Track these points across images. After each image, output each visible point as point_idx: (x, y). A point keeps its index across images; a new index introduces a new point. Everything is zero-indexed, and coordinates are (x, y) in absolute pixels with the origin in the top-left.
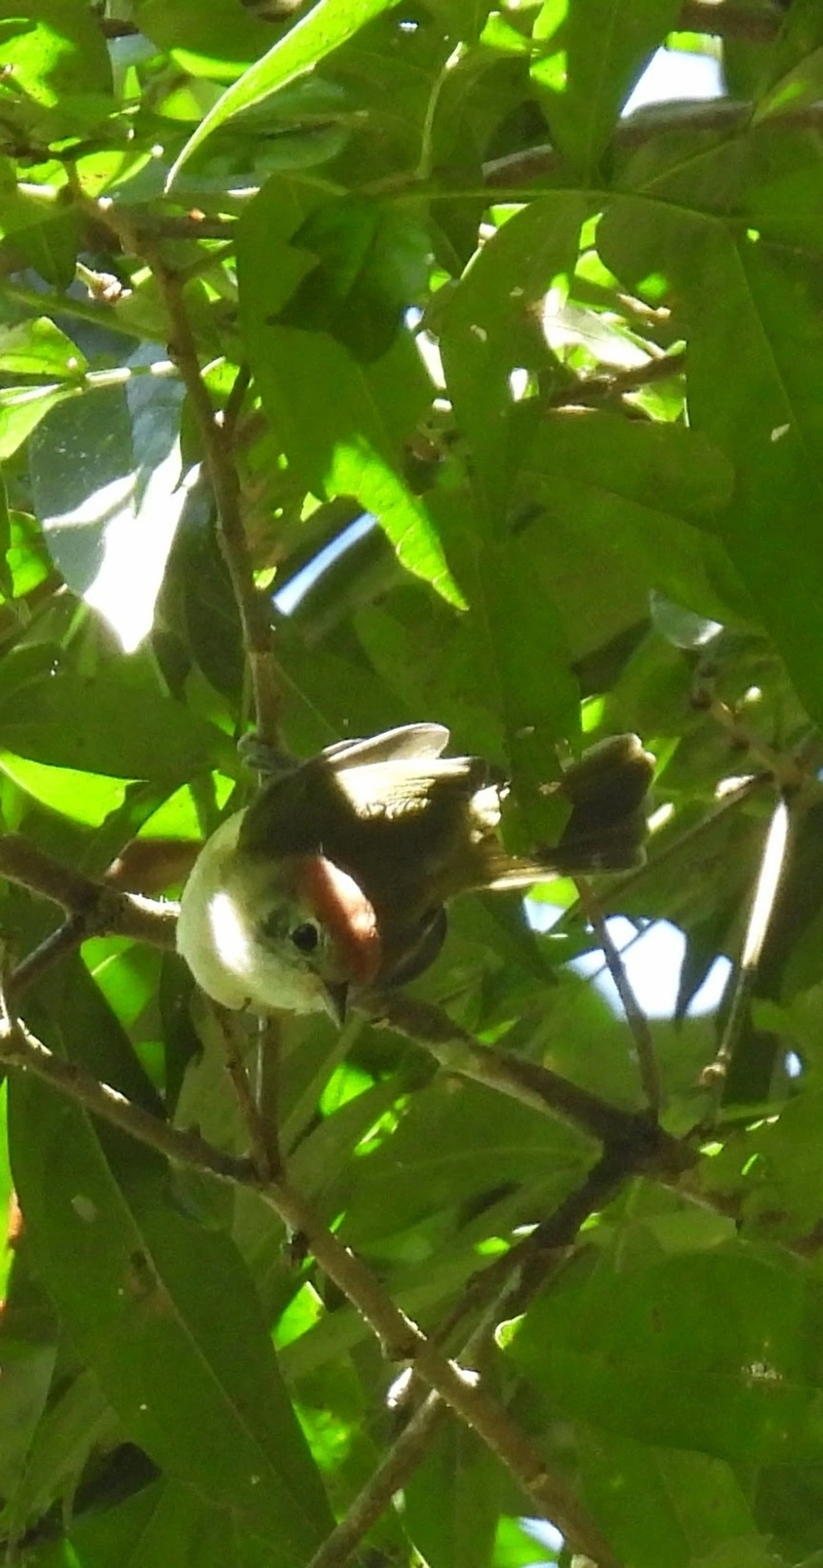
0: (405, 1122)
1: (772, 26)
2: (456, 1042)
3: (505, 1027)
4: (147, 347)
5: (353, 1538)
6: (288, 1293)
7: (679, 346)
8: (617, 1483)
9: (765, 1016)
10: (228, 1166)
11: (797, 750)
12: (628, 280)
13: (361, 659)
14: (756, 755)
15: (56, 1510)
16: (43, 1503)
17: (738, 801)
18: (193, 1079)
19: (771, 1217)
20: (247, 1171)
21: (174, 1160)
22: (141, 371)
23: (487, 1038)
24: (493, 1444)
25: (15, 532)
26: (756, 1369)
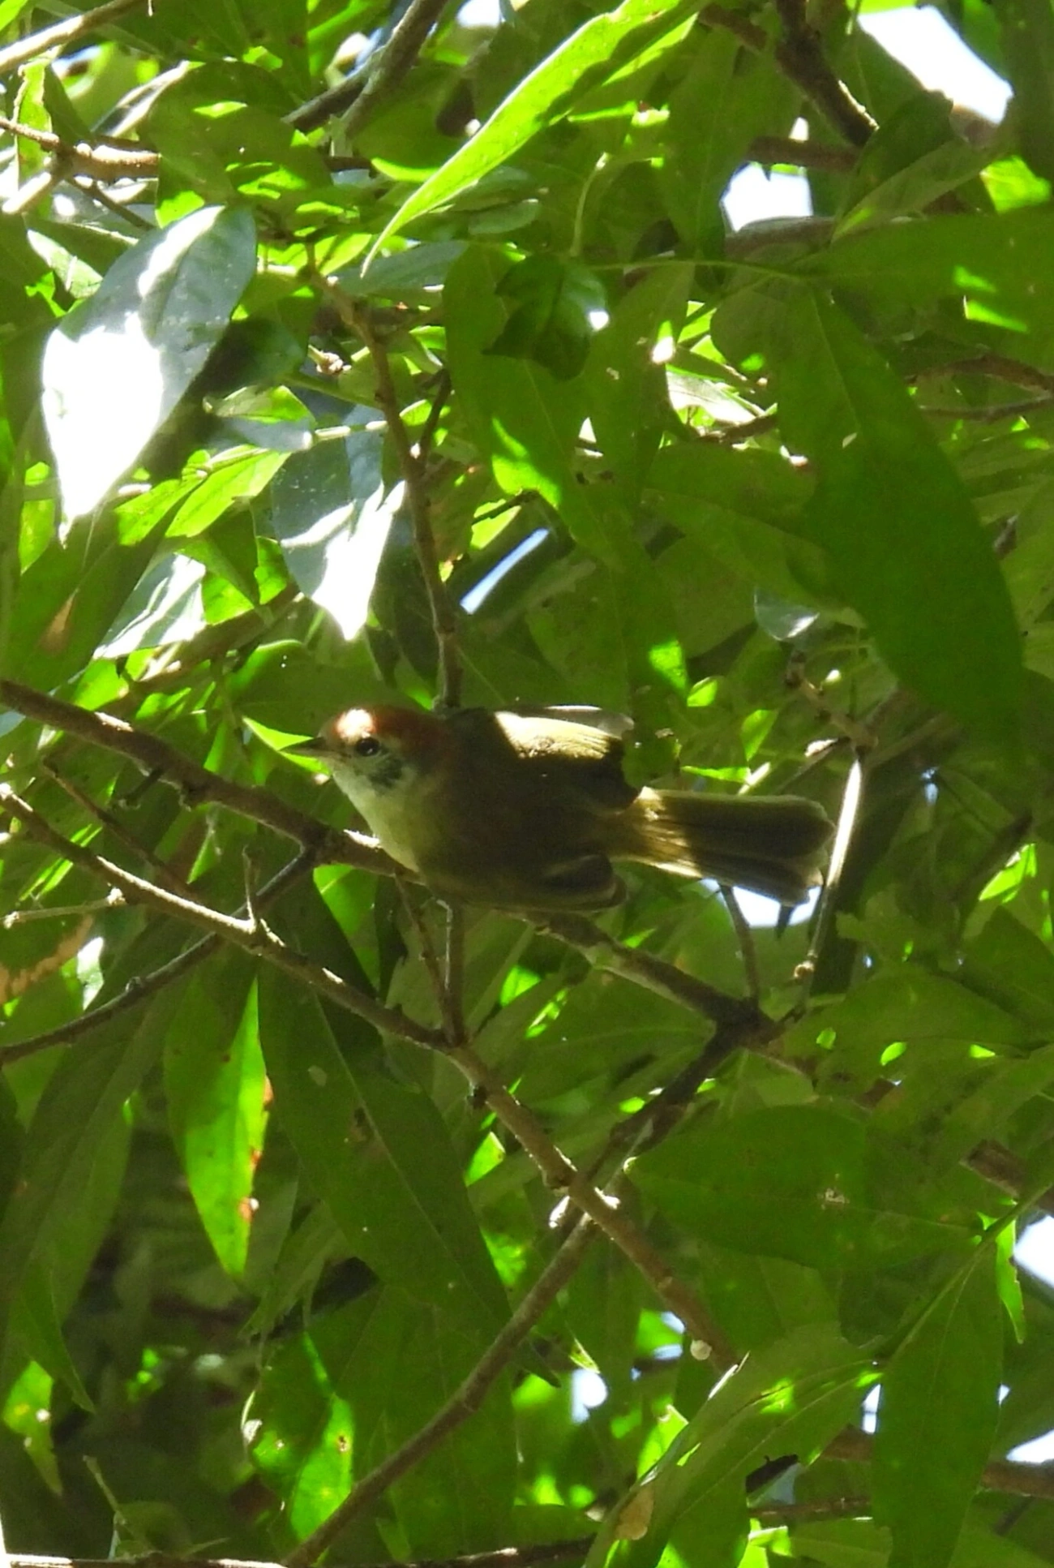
0: (565, 1011)
1: (848, 160)
2: (602, 946)
3: (646, 934)
4: (361, 410)
5: (524, 1327)
6: (475, 1141)
7: (773, 408)
8: (731, 1286)
9: (846, 924)
10: (424, 1035)
11: (870, 718)
12: (735, 358)
13: (531, 648)
14: (835, 722)
15: (298, 1310)
16: (289, 1302)
17: (822, 760)
18: (399, 975)
19: (841, 1077)
20: (438, 1039)
21: (382, 1031)
22: (359, 428)
23: (633, 942)
24: (630, 1254)
25: (261, 554)
26: (829, 1194)
